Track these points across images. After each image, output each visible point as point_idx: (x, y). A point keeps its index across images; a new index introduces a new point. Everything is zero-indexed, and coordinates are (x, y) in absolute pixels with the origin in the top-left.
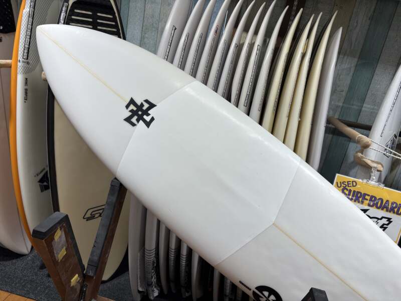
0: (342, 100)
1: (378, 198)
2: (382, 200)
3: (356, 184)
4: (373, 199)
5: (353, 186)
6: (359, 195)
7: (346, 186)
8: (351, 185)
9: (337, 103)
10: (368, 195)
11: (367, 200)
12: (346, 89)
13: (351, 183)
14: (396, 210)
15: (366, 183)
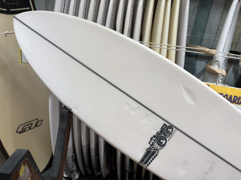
0: (190, 32)
12: (192, 24)
14: (237, 101)
15: (215, 85)
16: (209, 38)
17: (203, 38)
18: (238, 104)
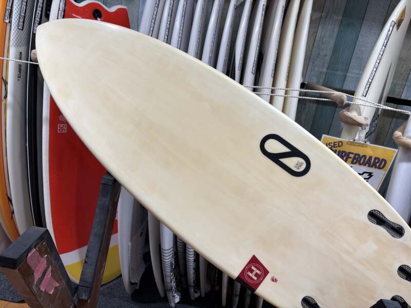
0: (326, 65)
1: (361, 155)
2: (365, 156)
3: (342, 144)
4: (357, 156)
5: (339, 146)
6: (343, 155)
7: (332, 146)
8: (337, 145)
9: (321, 70)
10: (353, 153)
11: (351, 158)
12: (329, 53)
13: (337, 143)
14: (378, 165)
15: (352, 142)
18: (379, 168)
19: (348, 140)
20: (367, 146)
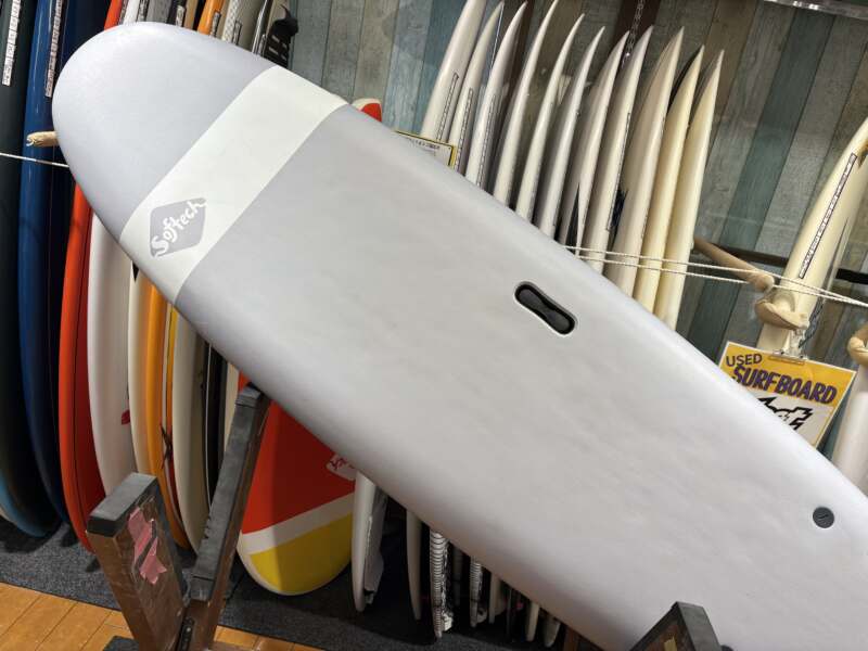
3: (761, 358)
5: (755, 362)
8: (752, 361)
10: (778, 375)
11: (775, 383)
13: (752, 357)
14: (821, 396)
15: (777, 356)
16: (782, 228)
17: (761, 227)
18: (824, 401)
19: (770, 352)
20: (803, 363)
